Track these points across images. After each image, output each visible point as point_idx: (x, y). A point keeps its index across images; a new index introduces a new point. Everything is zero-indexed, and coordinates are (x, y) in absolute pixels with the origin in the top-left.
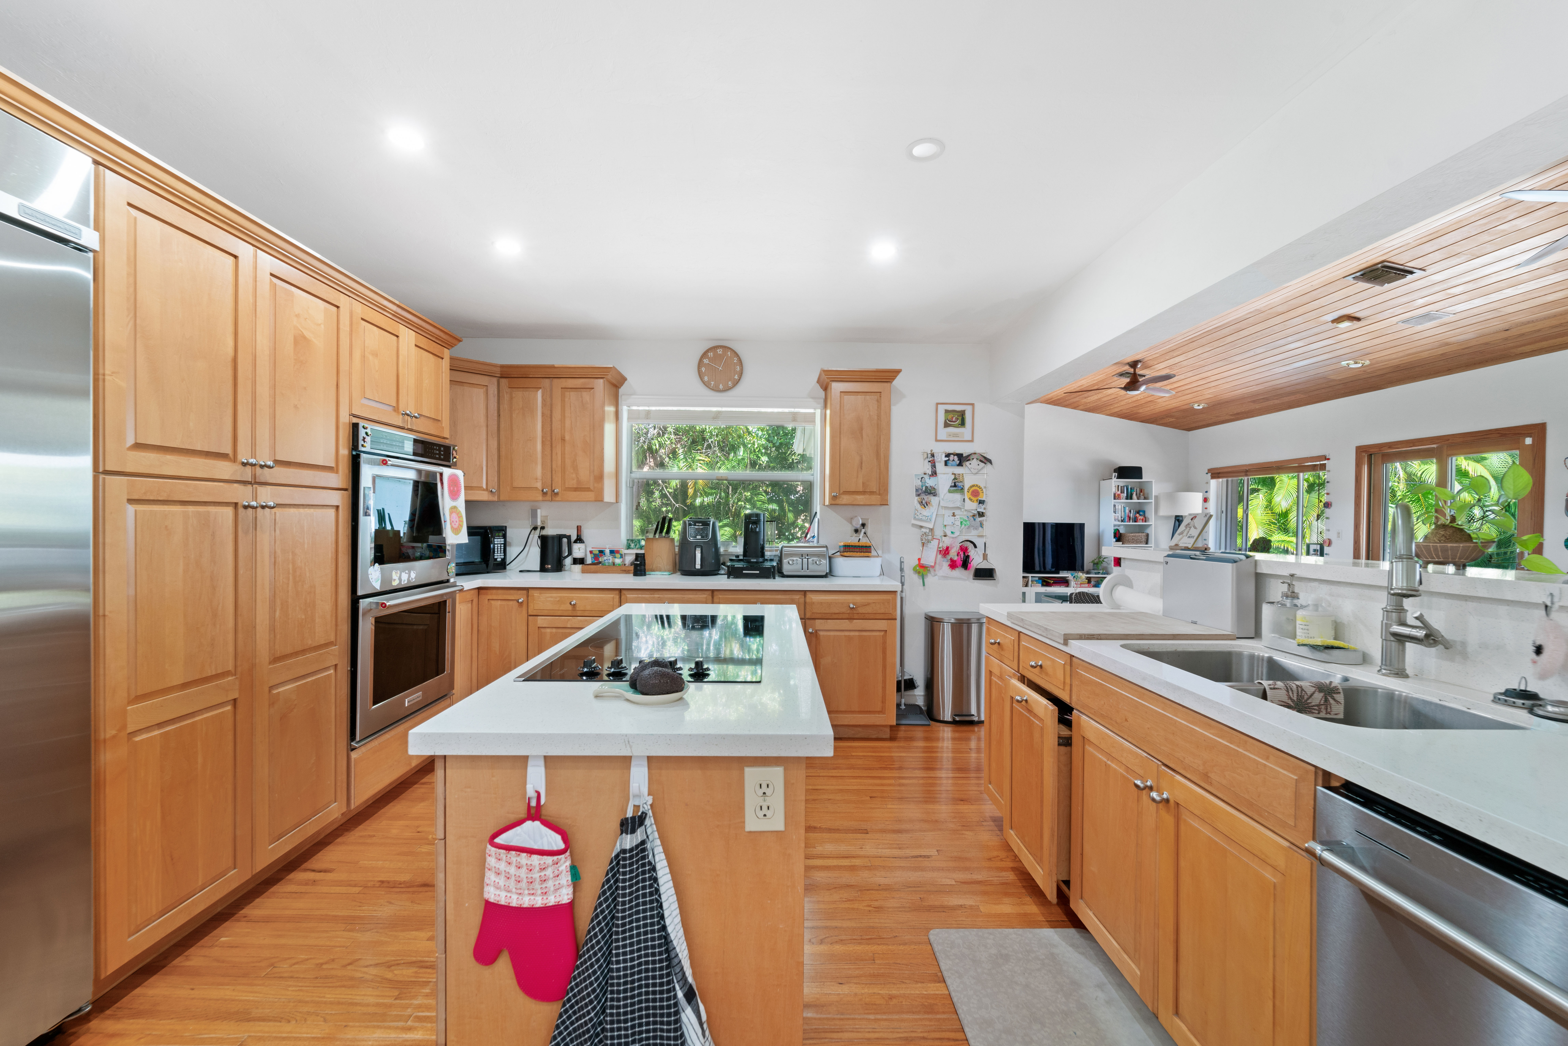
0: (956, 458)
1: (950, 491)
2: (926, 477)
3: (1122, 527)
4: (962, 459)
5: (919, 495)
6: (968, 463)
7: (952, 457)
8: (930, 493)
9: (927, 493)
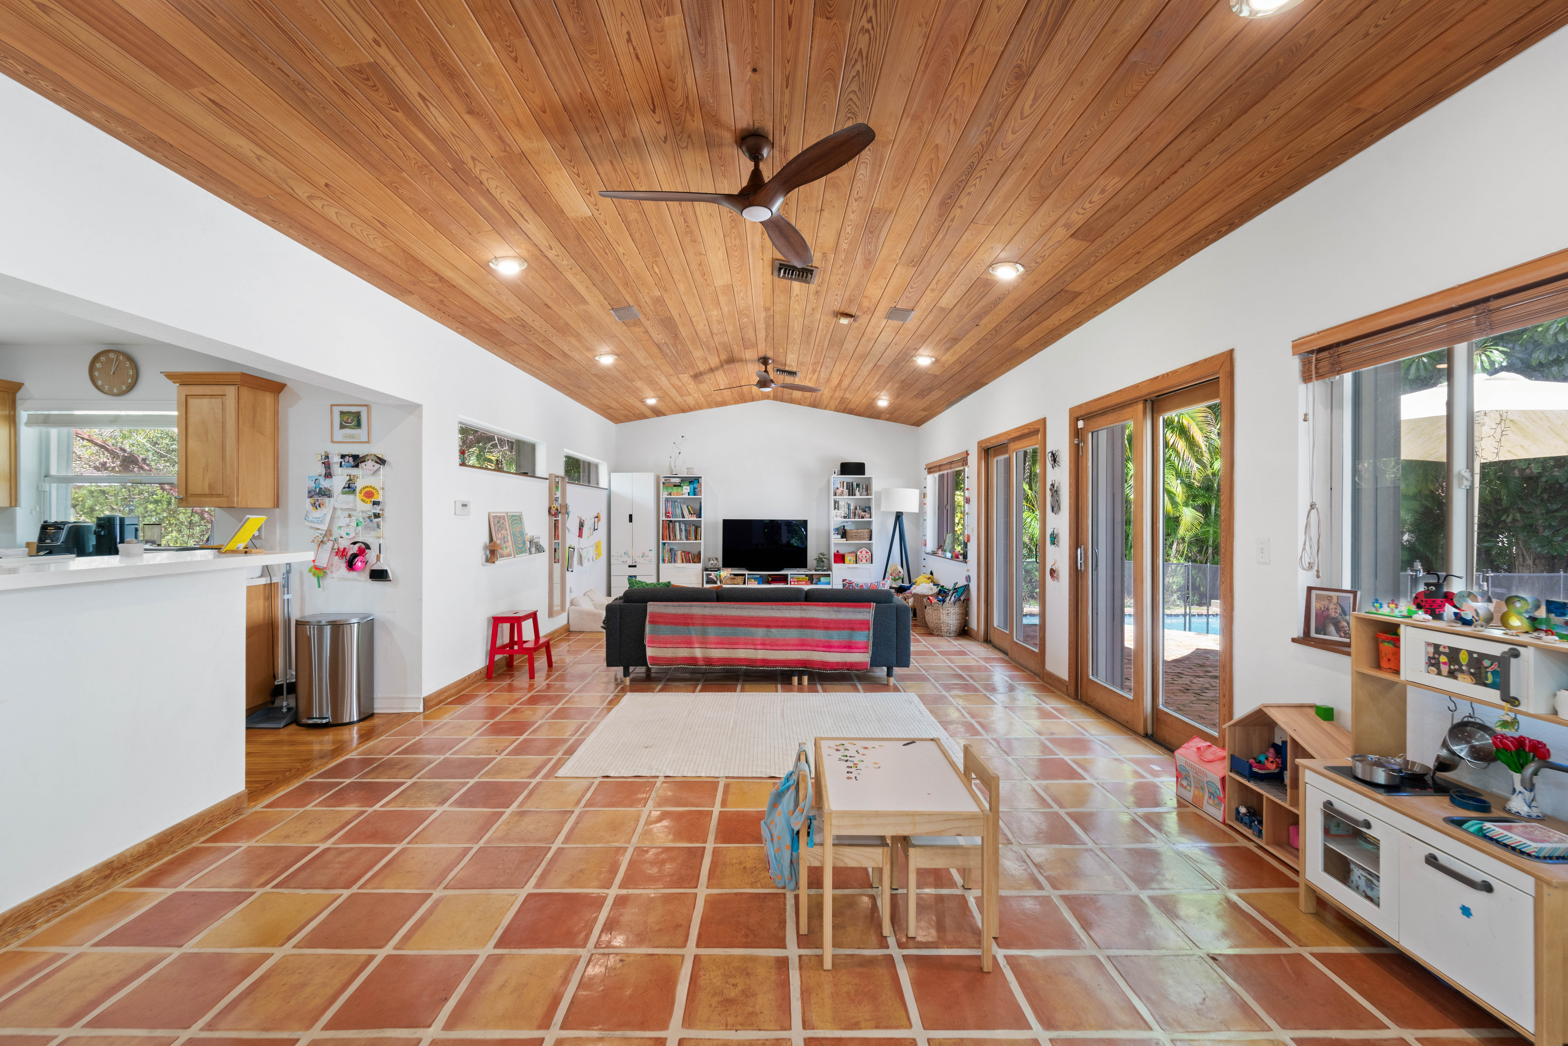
0: (351, 459)
1: (343, 493)
2: (322, 479)
3: (850, 523)
4: (357, 460)
5: (311, 497)
6: (363, 464)
7: (347, 459)
8: (324, 495)
9: (319, 495)
